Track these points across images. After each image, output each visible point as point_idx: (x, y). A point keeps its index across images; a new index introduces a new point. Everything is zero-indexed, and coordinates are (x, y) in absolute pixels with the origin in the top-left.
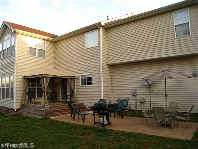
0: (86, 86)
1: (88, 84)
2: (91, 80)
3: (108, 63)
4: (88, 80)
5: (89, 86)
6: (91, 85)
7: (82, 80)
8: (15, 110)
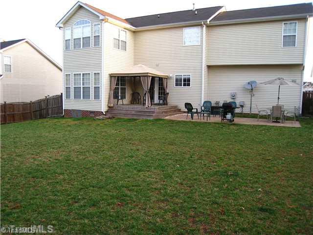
0: (183, 86)
1: (185, 85)
2: (189, 80)
3: (208, 64)
4: (185, 80)
5: (187, 87)
6: (190, 86)
7: (177, 80)
8: (104, 113)
